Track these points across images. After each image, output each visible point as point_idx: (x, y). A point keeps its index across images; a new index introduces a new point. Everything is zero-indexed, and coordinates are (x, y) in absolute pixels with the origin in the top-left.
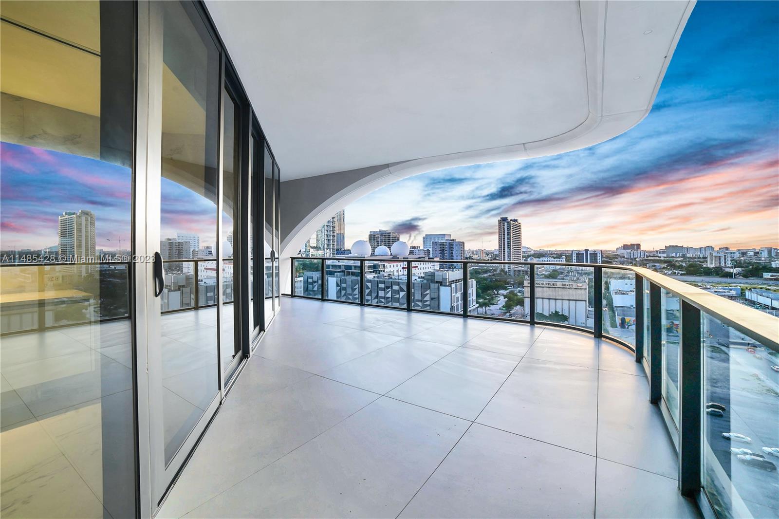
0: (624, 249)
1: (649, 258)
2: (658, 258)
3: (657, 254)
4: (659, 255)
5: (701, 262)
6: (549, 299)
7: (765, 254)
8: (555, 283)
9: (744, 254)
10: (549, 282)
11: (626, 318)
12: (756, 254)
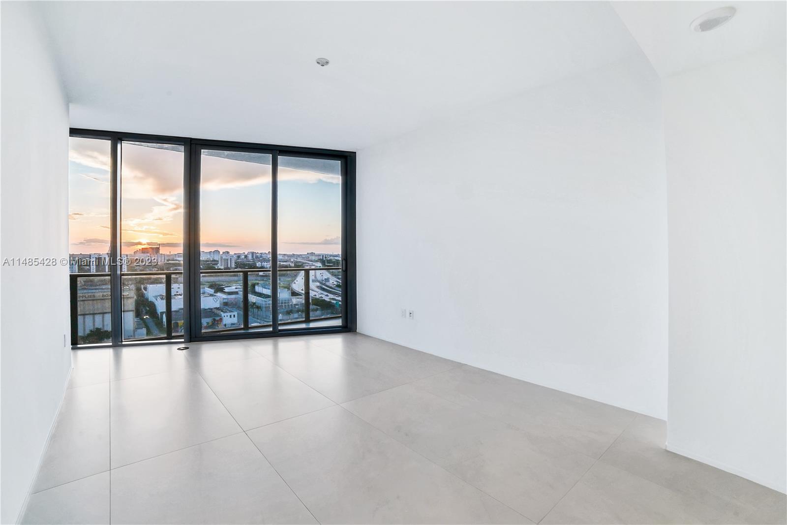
0: (142, 253)
1: (170, 262)
2: (178, 262)
3: (176, 257)
4: (178, 259)
5: (213, 265)
6: (94, 314)
7: (250, 257)
8: (92, 294)
9: (239, 257)
10: (84, 294)
11: (178, 322)
12: (246, 256)
